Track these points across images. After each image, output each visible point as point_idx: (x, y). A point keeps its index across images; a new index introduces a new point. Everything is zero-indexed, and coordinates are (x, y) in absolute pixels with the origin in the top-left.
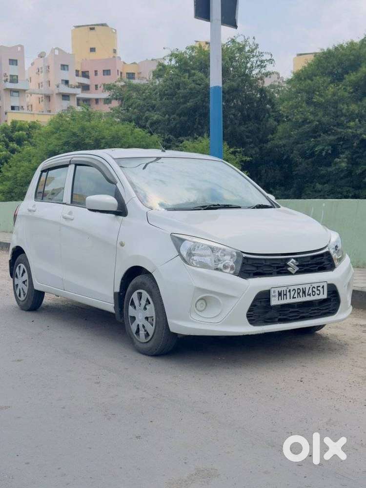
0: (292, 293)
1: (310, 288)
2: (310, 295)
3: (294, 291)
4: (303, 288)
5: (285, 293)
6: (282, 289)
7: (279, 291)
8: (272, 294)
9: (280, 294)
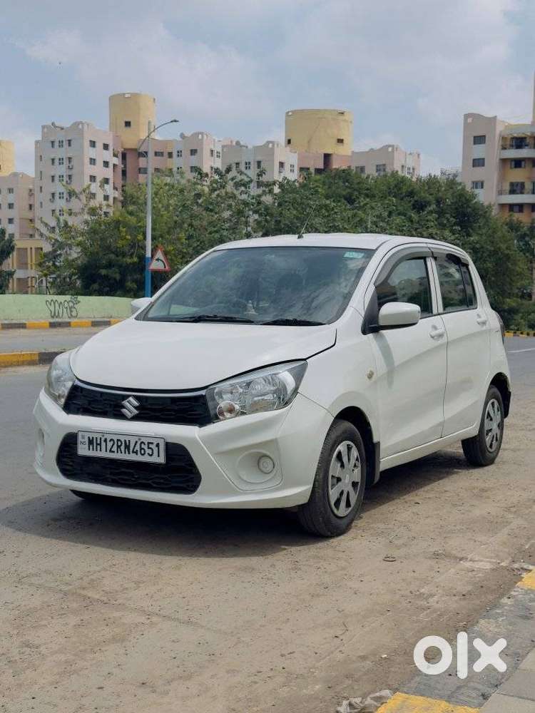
0: (110, 444)
1: (136, 442)
2: (136, 453)
3: (112, 442)
4: (125, 441)
5: (99, 442)
6: (95, 436)
7: (89, 438)
8: (80, 439)
9: (91, 442)
